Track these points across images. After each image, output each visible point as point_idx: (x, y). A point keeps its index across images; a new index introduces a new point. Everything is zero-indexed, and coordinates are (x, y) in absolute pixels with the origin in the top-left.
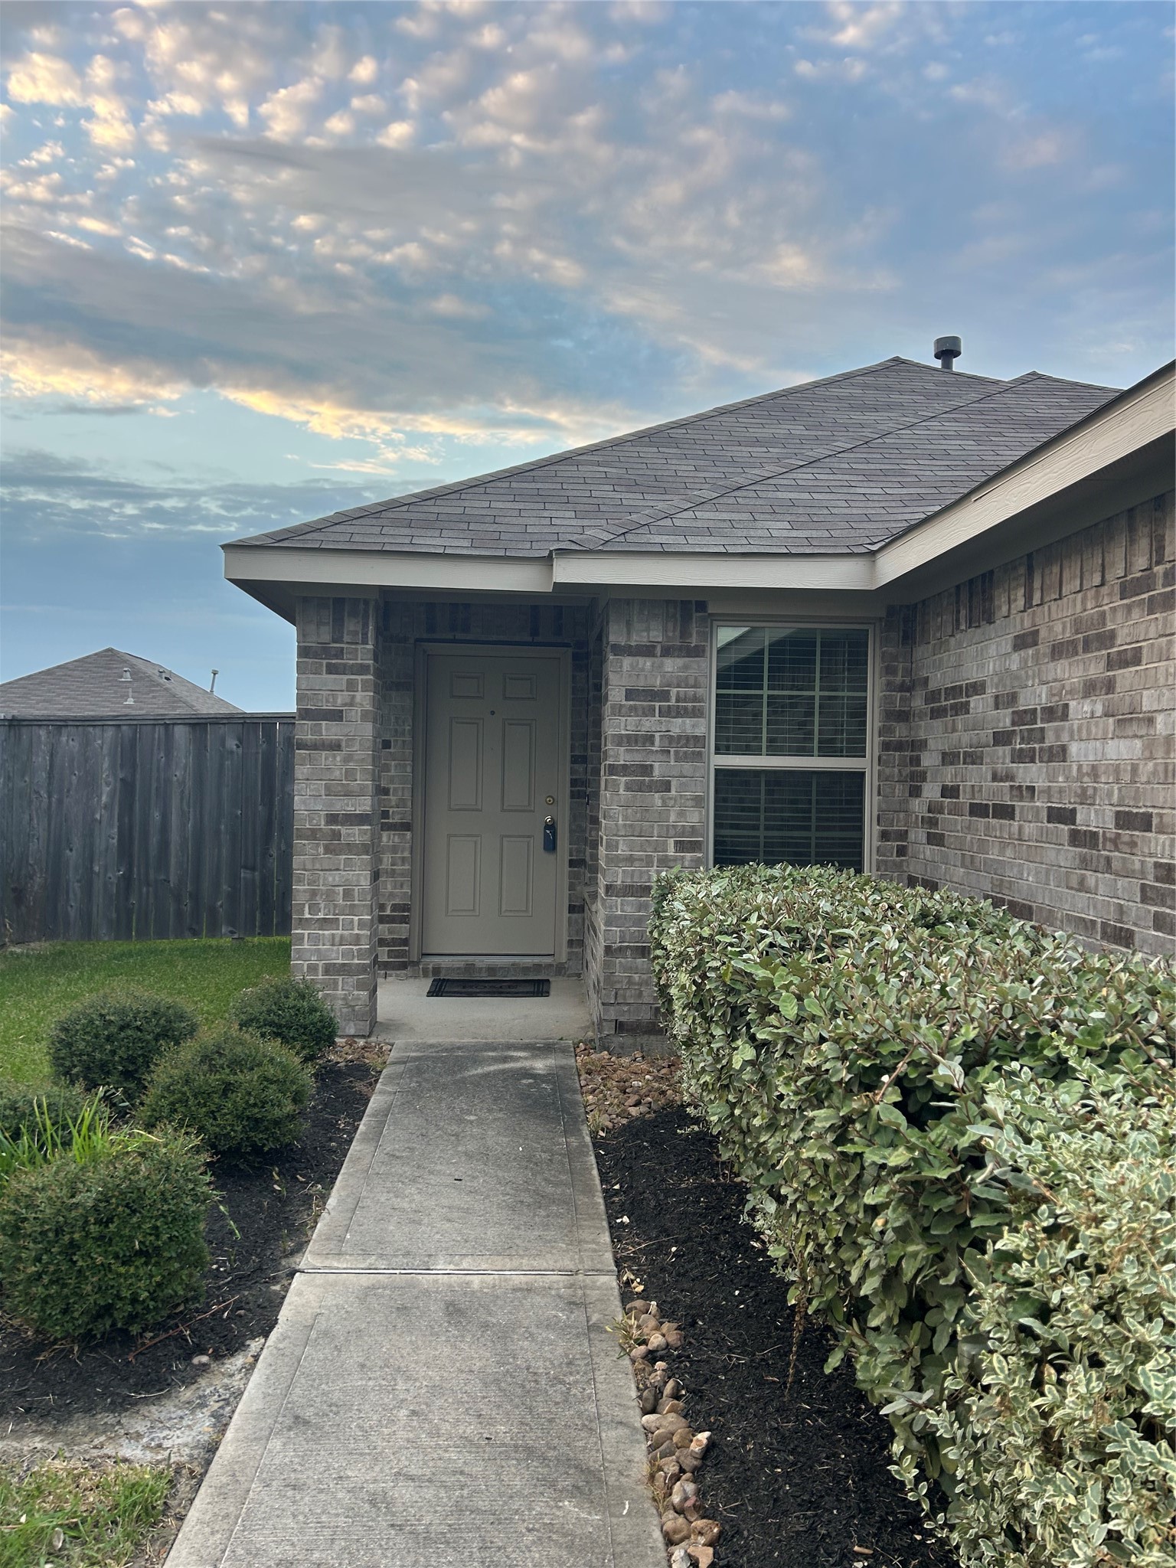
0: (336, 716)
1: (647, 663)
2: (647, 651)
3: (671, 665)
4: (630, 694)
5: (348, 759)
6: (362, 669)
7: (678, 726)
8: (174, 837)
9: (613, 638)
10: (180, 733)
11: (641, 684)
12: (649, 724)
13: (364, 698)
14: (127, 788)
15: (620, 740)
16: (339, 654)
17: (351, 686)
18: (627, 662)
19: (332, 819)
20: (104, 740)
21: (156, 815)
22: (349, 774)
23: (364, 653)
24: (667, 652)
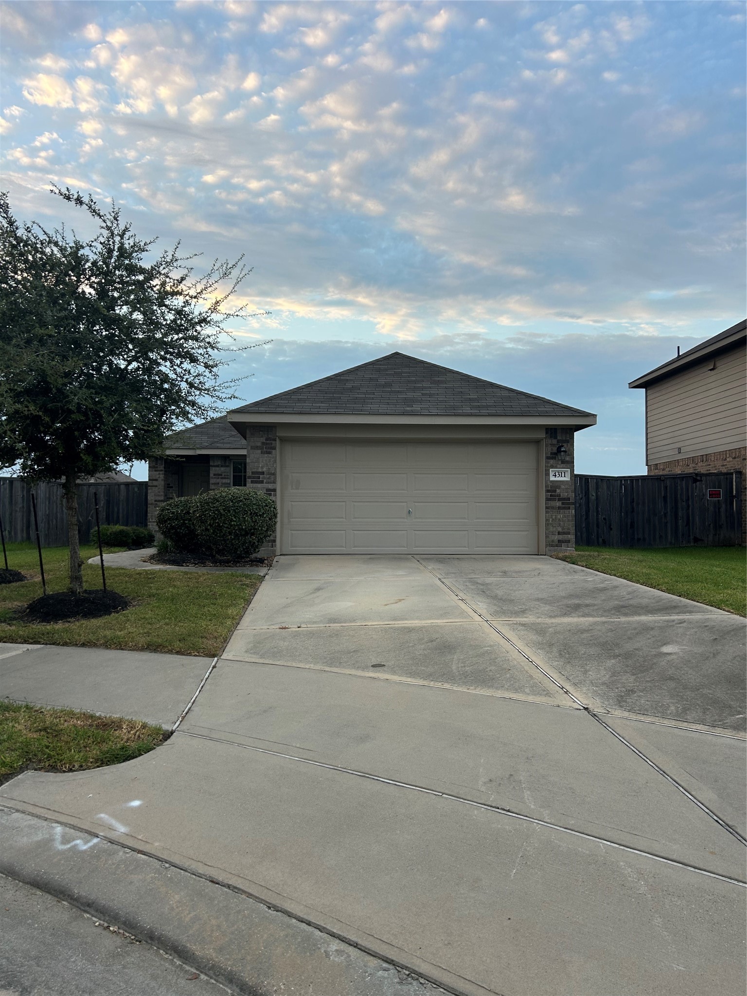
0: (156, 480)
1: (218, 468)
2: (218, 466)
3: (222, 469)
4: (214, 475)
5: (159, 489)
6: (161, 471)
7: (224, 481)
8: (121, 515)
9: (211, 464)
10: (122, 487)
11: (216, 473)
12: (218, 481)
13: (162, 476)
14: (108, 502)
15: (212, 484)
16: (157, 467)
17: (159, 474)
18: (214, 468)
19: (156, 501)
20: (102, 489)
21: (116, 509)
22: (159, 492)
23: (162, 467)
24: (222, 466)
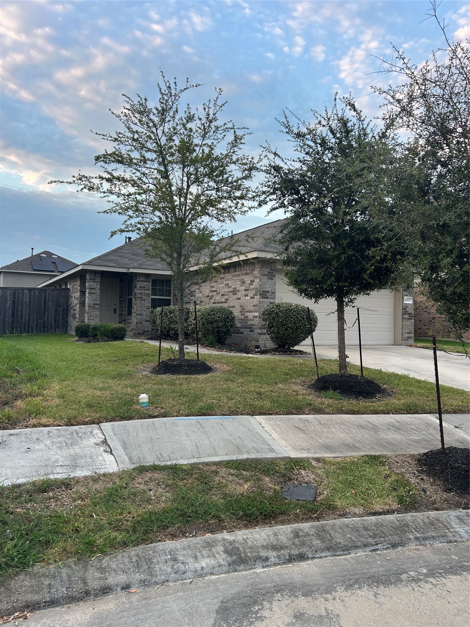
0: (94, 289)
1: (142, 283)
2: (142, 281)
3: (146, 283)
4: (140, 287)
5: (96, 295)
6: (98, 282)
7: (146, 292)
9: (138, 279)
11: (141, 286)
12: (142, 291)
13: (99, 286)
15: (138, 293)
16: (95, 280)
17: (97, 284)
18: (139, 283)
19: (94, 304)
22: (96, 298)
23: (99, 280)
24: (145, 282)
